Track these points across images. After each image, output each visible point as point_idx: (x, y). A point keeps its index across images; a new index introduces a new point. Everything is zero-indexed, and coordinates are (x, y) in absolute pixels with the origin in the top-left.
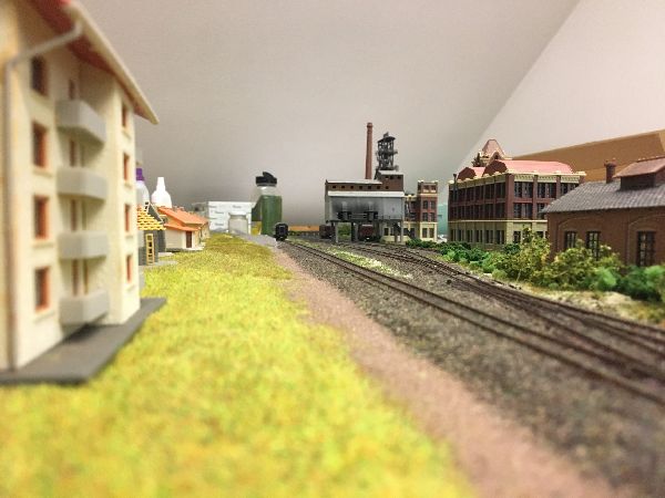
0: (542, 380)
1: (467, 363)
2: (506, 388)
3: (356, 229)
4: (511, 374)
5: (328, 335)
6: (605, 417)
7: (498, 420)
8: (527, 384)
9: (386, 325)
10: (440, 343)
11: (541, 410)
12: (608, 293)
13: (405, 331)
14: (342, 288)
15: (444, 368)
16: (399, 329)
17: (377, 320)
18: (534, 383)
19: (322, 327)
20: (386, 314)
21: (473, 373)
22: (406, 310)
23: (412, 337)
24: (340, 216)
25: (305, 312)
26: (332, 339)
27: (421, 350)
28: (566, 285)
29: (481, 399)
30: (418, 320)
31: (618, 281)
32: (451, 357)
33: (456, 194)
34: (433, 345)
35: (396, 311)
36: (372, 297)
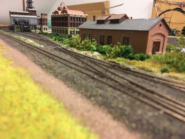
0: (82, 80)
1: (64, 77)
2: (74, 83)
3: (22, 27)
4: (75, 79)
5: (22, 71)
6: (97, 89)
7: (73, 92)
8: (79, 82)
9: (39, 65)
10: (56, 71)
11: (83, 89)
12: (94, 52)
13: (45, 67)
14: (22, 51)
15: (58, 78)
16: (43, 67)
17: (36, 64)
18: (81, 81)
19: (19, 68)
20: (38, 61)
21: (66, 79)
22: (45, 60)
23: (48, 69)
24: (16, 23)
25: (12, 62)
26: (23, 72)
27: (51, 73)
28: (85, 49)
29: (69, 87)
30: (49, 63)
31: (97, 49)
32: (59, 75)
33: (53, 18)
34: (54, 71)
35: (42, 60)
36: (33, 55)
